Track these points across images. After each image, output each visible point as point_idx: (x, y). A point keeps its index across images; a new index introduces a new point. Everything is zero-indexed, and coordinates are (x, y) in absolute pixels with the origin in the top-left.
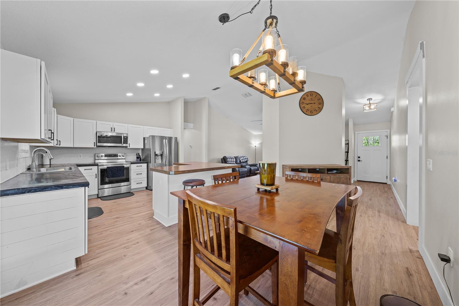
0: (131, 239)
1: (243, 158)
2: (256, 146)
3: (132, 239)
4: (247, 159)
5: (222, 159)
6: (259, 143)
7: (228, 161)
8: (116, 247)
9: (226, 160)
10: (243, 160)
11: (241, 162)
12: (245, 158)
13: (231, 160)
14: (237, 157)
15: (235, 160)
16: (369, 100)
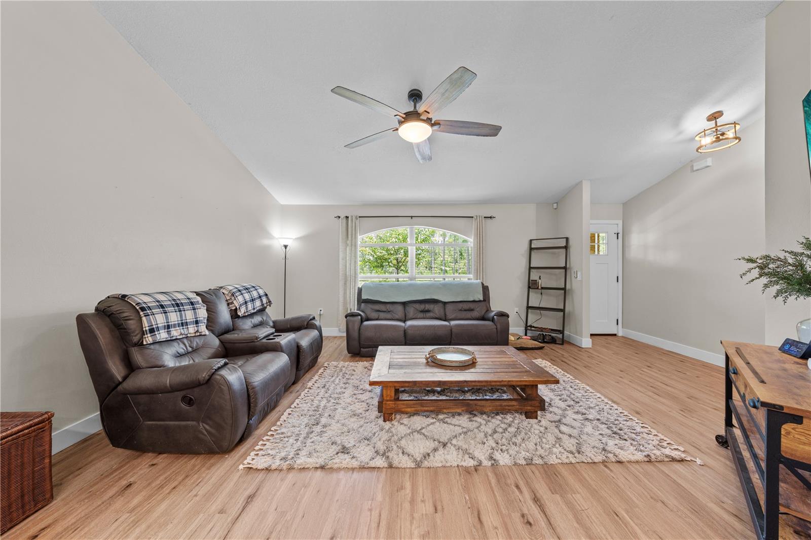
1: (247, 296)
2: (286, 247)
4: (265, 300)
5: (81, 320)
6: (299, 236)
7: (152, 331)
9: (132, 324)
10: (250, 306)
11: (238, 317)
12: (255, 294)
13: (174, 317)
14: (216, 292)
15: (202, 313)
16: (714, 117)
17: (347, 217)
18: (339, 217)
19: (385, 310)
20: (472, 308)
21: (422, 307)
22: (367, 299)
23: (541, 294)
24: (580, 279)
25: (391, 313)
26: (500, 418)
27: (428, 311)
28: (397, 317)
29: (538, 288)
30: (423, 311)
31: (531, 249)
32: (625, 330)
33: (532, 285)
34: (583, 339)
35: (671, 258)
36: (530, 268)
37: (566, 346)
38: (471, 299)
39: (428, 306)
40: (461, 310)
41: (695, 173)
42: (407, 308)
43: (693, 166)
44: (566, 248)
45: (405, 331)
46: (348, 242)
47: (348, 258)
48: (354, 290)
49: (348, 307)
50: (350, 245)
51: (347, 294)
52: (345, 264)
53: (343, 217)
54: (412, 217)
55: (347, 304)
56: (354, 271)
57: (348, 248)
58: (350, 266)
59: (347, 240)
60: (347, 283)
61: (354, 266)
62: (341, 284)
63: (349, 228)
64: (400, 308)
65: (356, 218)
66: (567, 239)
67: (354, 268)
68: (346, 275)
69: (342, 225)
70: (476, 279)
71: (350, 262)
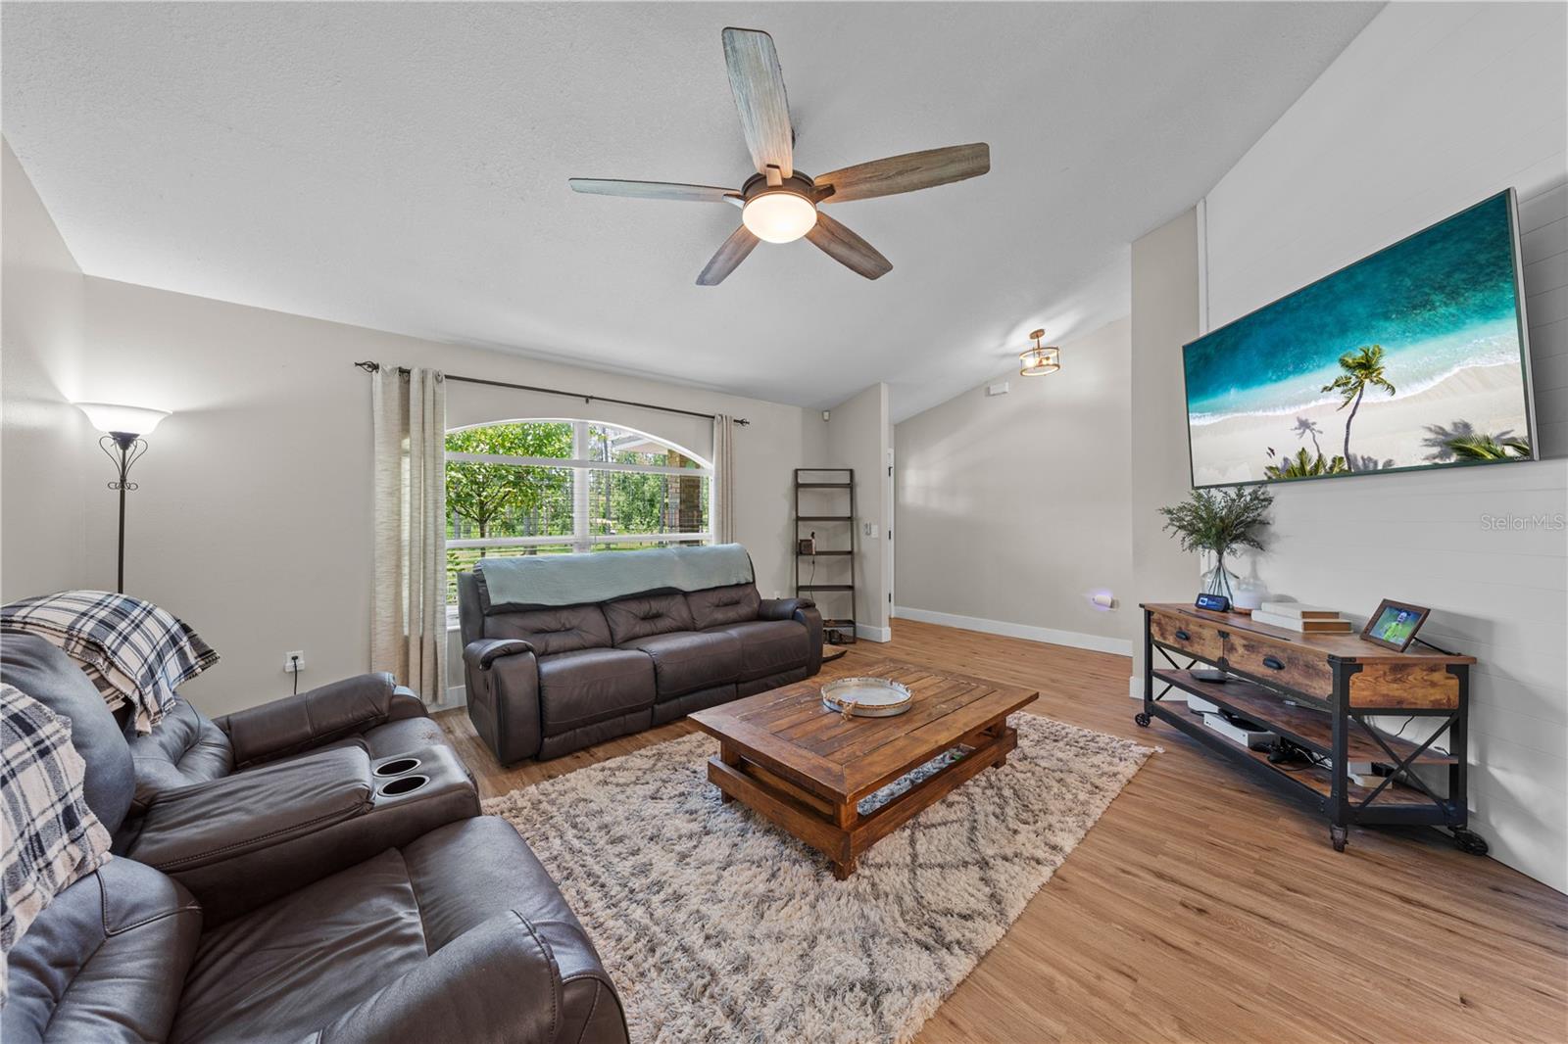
2: (125, 440)
16: (1037, 334)
17: (404, 373)
18: (375, 367)
19: (559, 626)
20: (737, 598)
21: (644, 608)
22: (509, 604)
23: (814, 563)
24: (877, 536)
25: (575, 631)
26: (972, 783)
27: (658, 616)
28: (591, 638)
29: (811, 554)
30: (648, 618)
31: (798, 486)
32: (900, 608)
33: (802, 549)
34: (883, 629)
35: (959, 506)
36: (798, 519)
37: (859, 645)
38: (734, 582)
39: (656, 606)
40: (718, 606)
41: (991, 398)
42: (612, 615)
43: (989, 388)
44: (851, 486)
45: (655, 668)
46: (406, 443)
47: (406, 491)
48: (430, 582)
49: (406, 632)
50: (416, 451)
51: (405, 593)
52: (396, 509)
53: (388, 368)
54: (588, 398)
55: (402, 627)
56: (431, 527)
57: (406, 462)
58: (416, 514)
59: (404, 438)
60: (406, 562)
61: (431, 514)
62: (383, 568)
63: (412, 402)
64: (595, 616)
65: (437, 378)
66: (851, 472)
67: (431, 520)
68: (399, 540)
69: (384, 393)
70: (722, 543)
71: (416, 503)
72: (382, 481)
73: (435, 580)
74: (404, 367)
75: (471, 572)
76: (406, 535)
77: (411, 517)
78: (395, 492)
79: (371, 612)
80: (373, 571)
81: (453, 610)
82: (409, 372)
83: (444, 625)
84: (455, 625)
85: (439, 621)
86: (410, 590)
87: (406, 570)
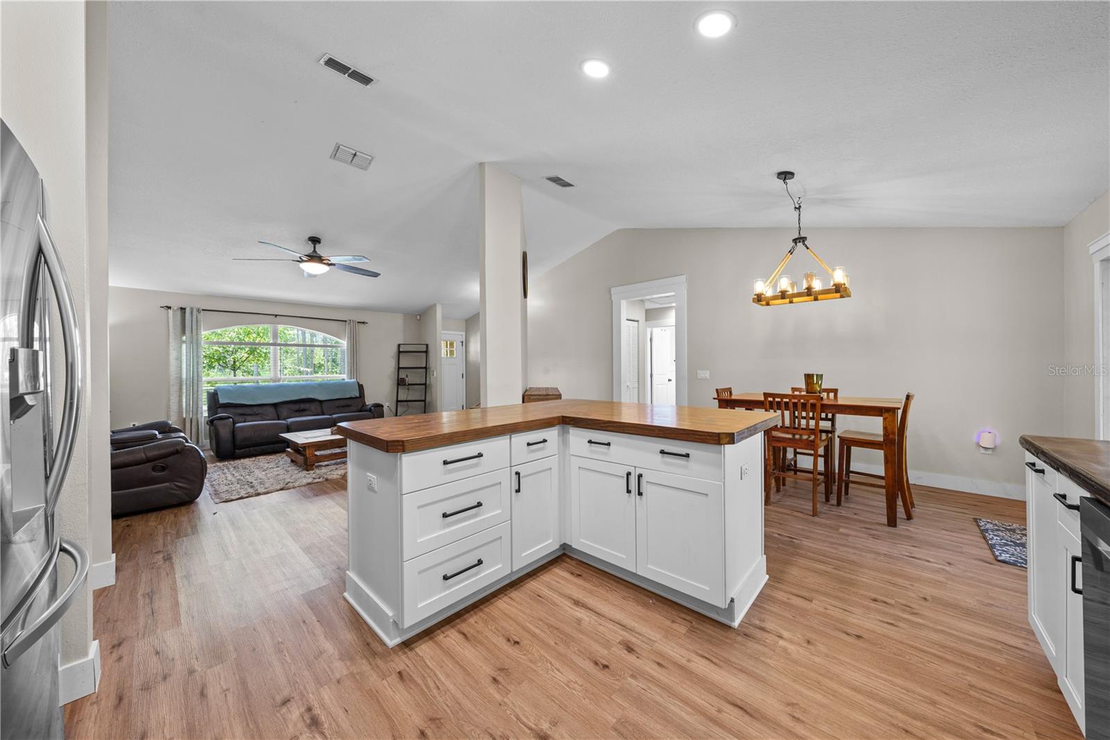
0: (885, 622)
3: (880, 618)
8: (936, 631)
17: (183, 309)
18: (170, 308)
19: (252, 413)
20: (349, 404)
21: (298, 406)
22: (228, 403)
23: (409, 389)
24: (436, 376)
25: (262, 414)
27: (305, 410)
28: (267, 417)
29: (405, 385)
30: (299, 410)
31: (400, 352)
33: (400, 383)
36: (399, 368)
38: (348, 396)
39: (303, 405)
40: (338, 407)
42: (279, 409)
44: (426, 352)
45: (287, 427)
46: (184, 338)
47: (184, 358)
48: (195, 395)
49: (184, 416)
50: (188, 342)
51: (184, 400)
52: (179, 365)
53: (175, 308)
54: (276, 316)
55: (182, 413)
56: (195, 373)
57: (184, 346)
58: (188, 368)
59: (183, 336)
60: (184, 387)
61: (195, 367)
62: (174, 389)
63: (187, 321)
64: (272, 410)
65: (198, 311)
66: (427, 345)
67: (195, 370)
68: (181, 378)
69: (173, 318)
70: (351, 379)
71: (188, 363)
72: (173, 354)
73: (198, 395)
74: (183, 307)
75: (213, 391)
76: (184, 376)
77: (187, 369)
78: (179, 359)
79: (168, 407)
80: (169, 391)
81: (205, 408)
82: (185, 309)
83: (202, 413)
84: (206, 414)
85: (199, 412)
86: (186, 398)
87: (184, 391)
